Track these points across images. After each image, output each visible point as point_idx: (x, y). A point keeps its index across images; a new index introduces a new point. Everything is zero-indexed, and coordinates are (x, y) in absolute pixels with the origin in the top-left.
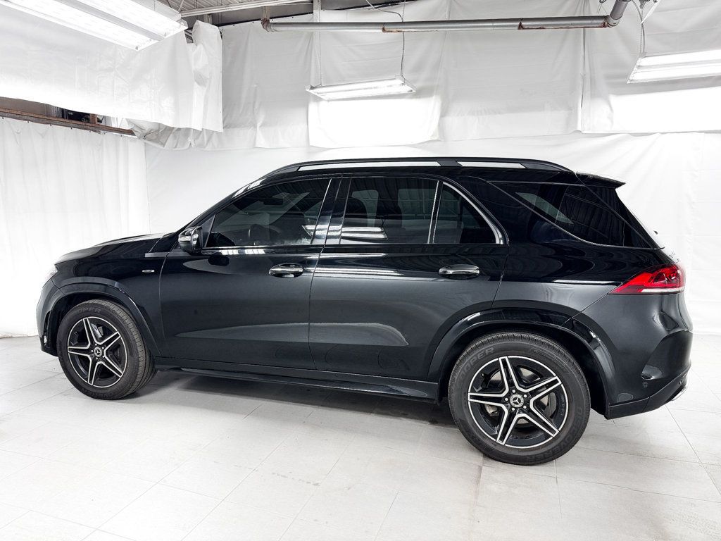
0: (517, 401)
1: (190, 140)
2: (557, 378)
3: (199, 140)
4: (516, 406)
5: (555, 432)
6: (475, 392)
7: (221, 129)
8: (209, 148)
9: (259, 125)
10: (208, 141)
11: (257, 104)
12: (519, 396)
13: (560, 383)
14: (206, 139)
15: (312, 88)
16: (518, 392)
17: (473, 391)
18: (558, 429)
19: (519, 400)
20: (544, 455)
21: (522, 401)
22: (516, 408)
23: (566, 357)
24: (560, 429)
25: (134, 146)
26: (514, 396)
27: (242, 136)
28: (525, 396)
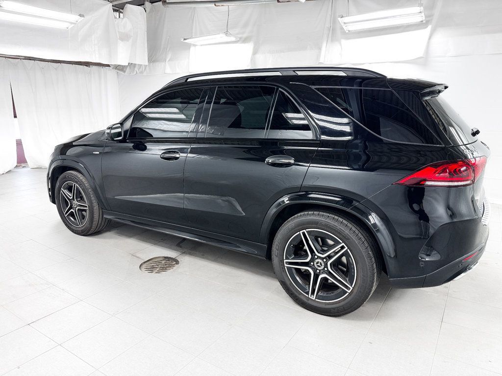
0: (319, 264)
1: (136, 69)
2: (343, 244)
3: (141, 70)
4: (319, 268)
5: (350, 289)
6: (289, 259)
7: (147, 63)
8: (145, 74)
9: (167, 60)
10: (145, 69)
11: (168, 49)
12: (320, 261)
13: (346, 248)
14: (144, 69)
15: (185, 39)
16: (319, 257)
17: (287, 258)
18: (351, 286)
19: (321, 264)
20: (344, 308)
21: (323, 264)
22: (320, 270)
23: (348, 227)
24: (353, 286)
25: (111, 73)
26: (317, 261)
27: (159, 66)
28: (325, 260)
